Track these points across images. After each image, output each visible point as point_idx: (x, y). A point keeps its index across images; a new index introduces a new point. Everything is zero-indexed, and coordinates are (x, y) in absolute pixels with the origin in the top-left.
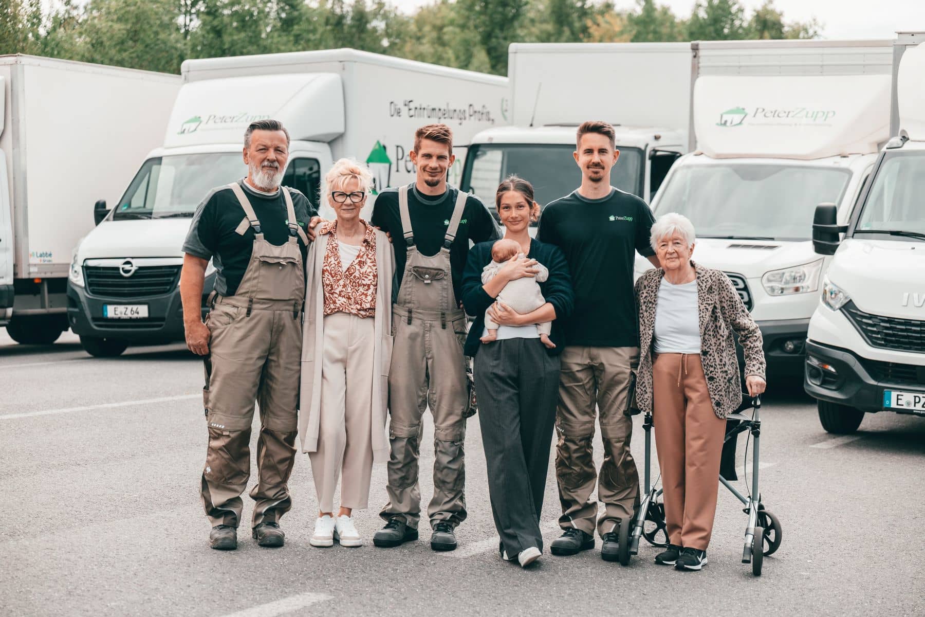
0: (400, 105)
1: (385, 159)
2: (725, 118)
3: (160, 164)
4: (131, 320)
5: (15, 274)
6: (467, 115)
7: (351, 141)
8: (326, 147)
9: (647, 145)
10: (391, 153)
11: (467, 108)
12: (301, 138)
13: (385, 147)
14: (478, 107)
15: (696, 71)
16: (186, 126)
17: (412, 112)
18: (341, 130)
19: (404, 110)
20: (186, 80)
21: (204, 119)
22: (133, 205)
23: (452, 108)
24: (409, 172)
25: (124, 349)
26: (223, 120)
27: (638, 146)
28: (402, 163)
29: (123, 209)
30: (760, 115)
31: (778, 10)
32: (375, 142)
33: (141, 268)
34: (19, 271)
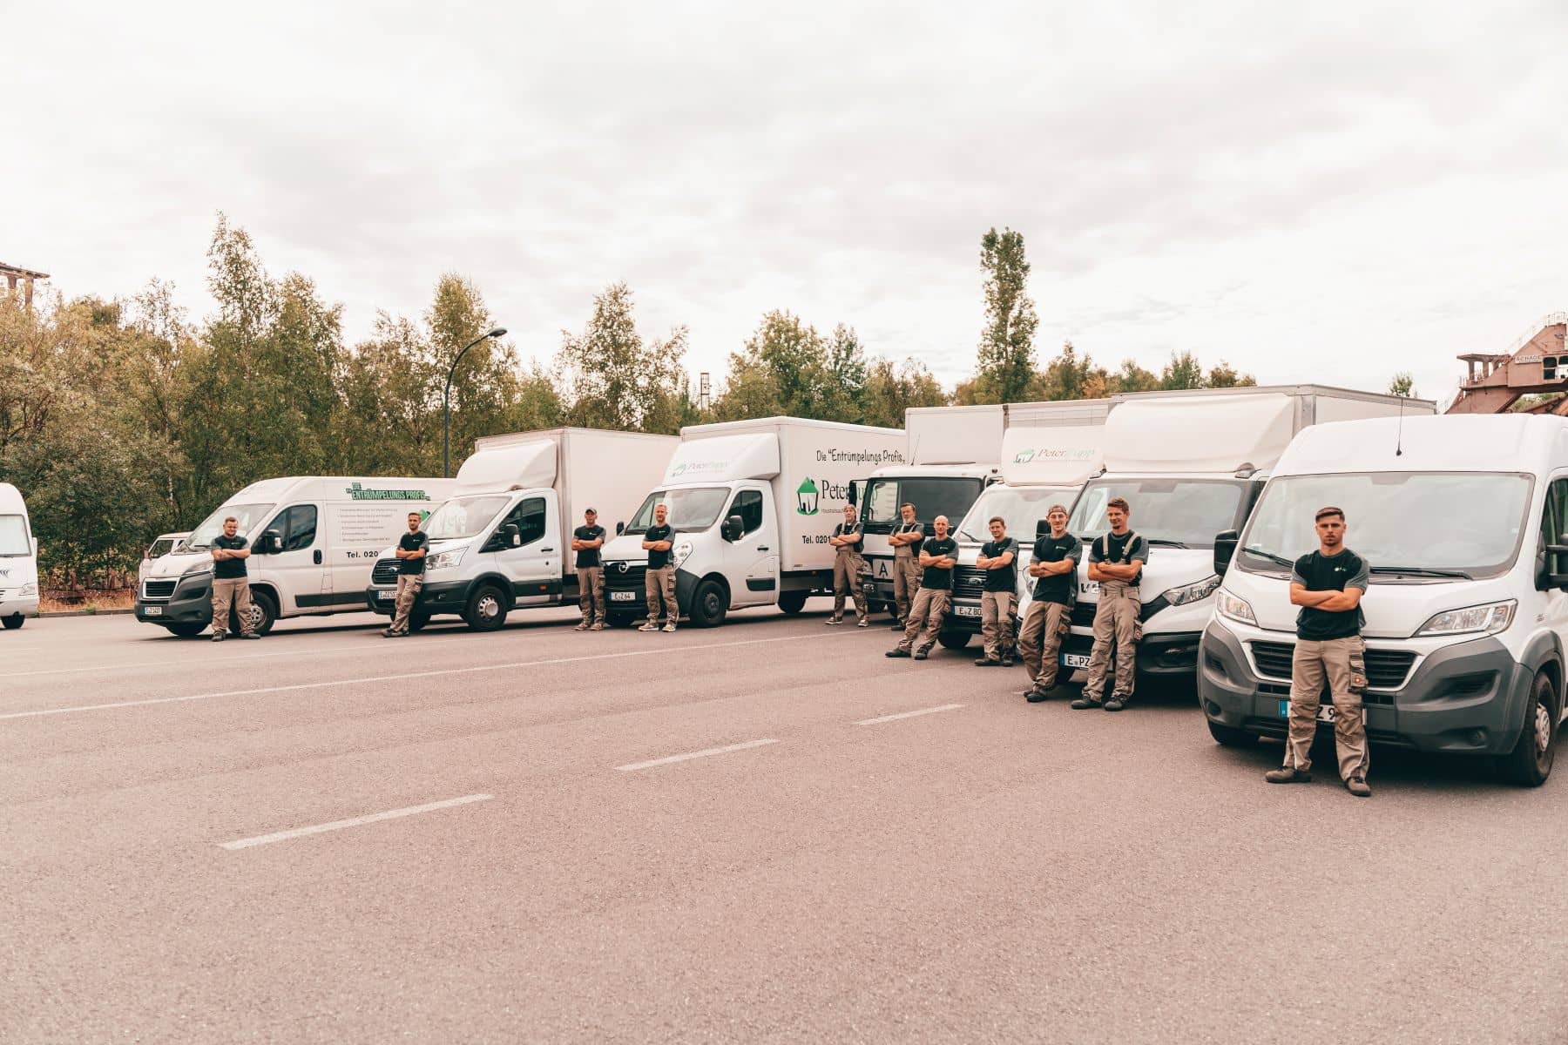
0: (826, 453)
1: (813, 490)
2: (1019, 457)
3: (664, 497)
4: (625, 602)
5: (564, 571)
6: (882, 457)
7: (785, 478)
8: (768, 484)
9: (985, 477)
10: (818, 486)
11: (882, 453)
12: (750, 476)
13: (813, 482)
14: (891, 452)
15: (1006, 424)
16: (676, 472)
17: (835, 458)
18: (779, 471)
19: (829, 456)
20: (683, 440)
21: (688, 465)
22: (641, 524)
23: (869, 453)
24: (833, 498)
25: (633, 621)
26: (699, 466)
27: (979, 477)
28: (827, 493)
29: (631, 528)
30: (1043, 455)
31: (1232, 370)
32: (805, 478)
33: (631, 567)
34: (566, 569)
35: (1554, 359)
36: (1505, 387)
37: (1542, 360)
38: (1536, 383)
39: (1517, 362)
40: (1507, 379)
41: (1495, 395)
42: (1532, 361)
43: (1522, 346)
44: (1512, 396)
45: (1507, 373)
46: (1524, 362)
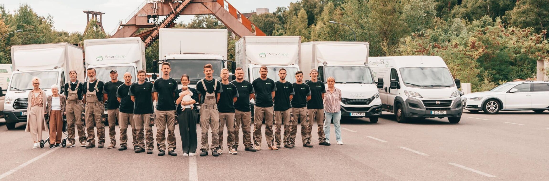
35: (151, 16)
36: (135, 25)
37: (147, 16)
38: (145, 24)
39: (139, 16)
40: (136, 22)
41: (131, 28)
42: (143, 16)
43: (139, 10)
44: (137, 29)
45: (135, 20)
46: (141, 16)
